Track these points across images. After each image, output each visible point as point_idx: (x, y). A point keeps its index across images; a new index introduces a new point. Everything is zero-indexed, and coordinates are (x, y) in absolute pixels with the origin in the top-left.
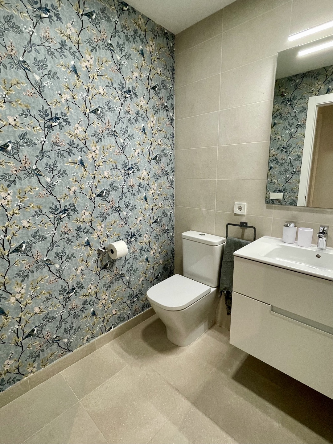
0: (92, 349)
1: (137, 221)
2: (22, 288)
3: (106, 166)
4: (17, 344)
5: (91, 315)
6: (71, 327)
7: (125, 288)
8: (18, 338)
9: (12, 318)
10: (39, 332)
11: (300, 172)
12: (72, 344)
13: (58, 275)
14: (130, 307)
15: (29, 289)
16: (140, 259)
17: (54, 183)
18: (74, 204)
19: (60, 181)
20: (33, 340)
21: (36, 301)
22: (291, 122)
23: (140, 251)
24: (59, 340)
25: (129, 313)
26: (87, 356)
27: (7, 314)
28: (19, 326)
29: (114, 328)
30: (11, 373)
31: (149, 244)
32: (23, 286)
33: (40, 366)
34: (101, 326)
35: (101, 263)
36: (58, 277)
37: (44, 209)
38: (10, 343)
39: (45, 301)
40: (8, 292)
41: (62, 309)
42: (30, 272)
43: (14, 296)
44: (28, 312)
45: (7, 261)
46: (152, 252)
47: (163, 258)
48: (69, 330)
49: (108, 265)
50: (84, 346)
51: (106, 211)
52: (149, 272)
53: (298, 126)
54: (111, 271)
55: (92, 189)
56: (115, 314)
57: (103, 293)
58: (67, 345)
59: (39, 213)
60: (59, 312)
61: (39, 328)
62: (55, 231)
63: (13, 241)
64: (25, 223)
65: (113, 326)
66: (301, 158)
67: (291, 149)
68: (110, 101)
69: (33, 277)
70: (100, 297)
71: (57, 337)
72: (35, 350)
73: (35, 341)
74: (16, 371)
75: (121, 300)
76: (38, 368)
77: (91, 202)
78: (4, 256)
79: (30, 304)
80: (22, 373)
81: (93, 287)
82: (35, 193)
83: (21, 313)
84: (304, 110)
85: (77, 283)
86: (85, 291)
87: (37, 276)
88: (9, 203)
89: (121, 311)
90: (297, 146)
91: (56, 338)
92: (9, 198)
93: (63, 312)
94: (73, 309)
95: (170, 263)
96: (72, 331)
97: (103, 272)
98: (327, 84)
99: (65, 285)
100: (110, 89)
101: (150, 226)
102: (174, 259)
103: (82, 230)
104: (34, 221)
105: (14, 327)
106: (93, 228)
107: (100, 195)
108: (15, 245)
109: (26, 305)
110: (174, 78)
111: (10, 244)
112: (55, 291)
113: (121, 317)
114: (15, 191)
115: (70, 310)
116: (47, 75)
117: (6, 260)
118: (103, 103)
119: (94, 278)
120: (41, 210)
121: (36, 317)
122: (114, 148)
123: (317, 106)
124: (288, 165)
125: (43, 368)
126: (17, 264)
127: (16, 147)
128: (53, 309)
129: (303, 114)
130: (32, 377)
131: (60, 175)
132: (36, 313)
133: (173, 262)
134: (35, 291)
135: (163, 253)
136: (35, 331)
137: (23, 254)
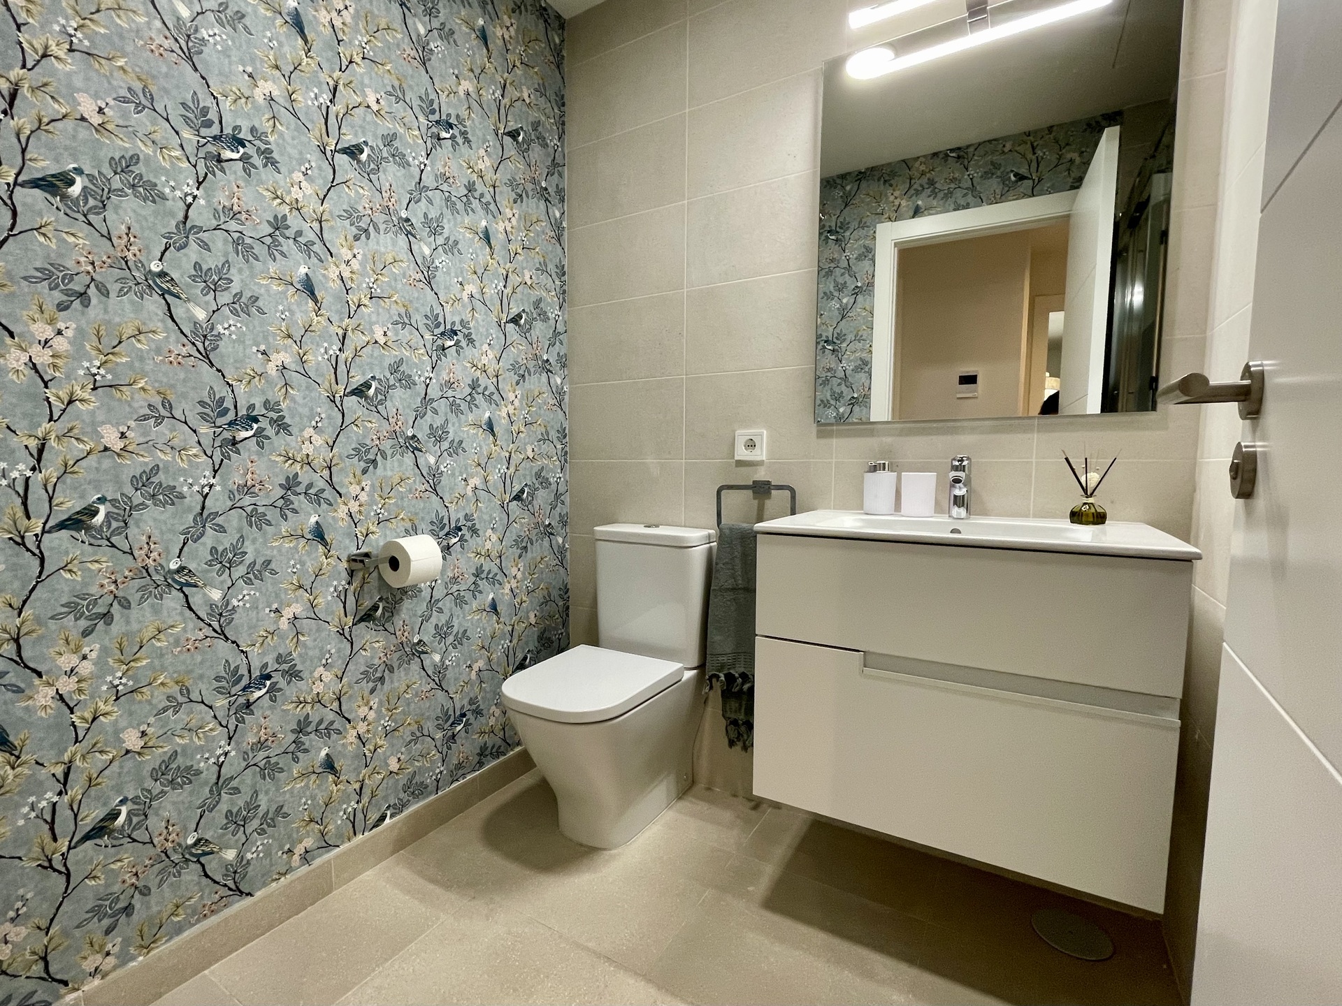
0: (319, 890)
1: (465, 489)
2: (85, 657)
3: (381, 310)
4: (46, 864)
5: (321, 770)
6: (252, 806)
7: (429, 687)
8: (55, 839)
9: (37, 763)
10: (135, 820)
11: (870, 398)
12: (250, 868)
13: (215, 625)
14: (444, 753)
15: (111, 661)
16: (475, 605)
17: (220, 328)
18: (278, 403)
19: (239, 325)
20: (112, 850)
21: (133, 708)
22: (841, 280)
23: (473, 579)
24: (205, 854)
25: (441, 772)
26: (302, 913)
27: (19, 748)
28: (60, 794)
29: (391, 817)
30: (15, 976)
31: (498, 560)
32: (86, 650)
33: (132, 950)
34: (350, 809)
35: (357, 601)
36: (214, 630)
37: (180, 403)
38: (20, 858)
39: (165, 710)
40: (29, 668)
41: (222, 743)
42: (115, 604)
43: (49, 684)
44: (99, 745)
45: (34, 554)
46: (507, 587)
47: (538, 608)
48: (244, 819)
49: (380, 611)
50: (294, 877)
51: (378, 442)
52: (499, 645)
53: (857, 292)
54: (386, 630)
55: (336, 369)
56: (396, 770)
57: (360, 699)
58: (235, 872)
59: (164, 412)
60: (212, 752)
61: (136, 807)
62: (214, 477)
63: (64, 491)
64: (110, 437)
65: (389, 813)
66: (869, 366)
67: (844, 345)
68: (395, 135)
69: (128, 622)
70: (351, 711)
71: (199, 840)
72: (117, 888)
73: (118, 853)
74: (38, 969)
75: (414, 727)
76: (124, 959)
77: (331, 408)
78: (23, 537)
79: (109, 717)
80: (58, 977)
81: (328, 676)
82: (153, 346)
83: (74, 749)
84: (868, 253)
85: (277, 660)
86: (304, 688)
87: (142, 619)
88: (59, 362)
89: (416, 763)
90: (858, 338)
91: (195, 844)
92: (60, 344)
93: (226, 754)
94: (261, 745)
95: (557, 624)
96: (255, 823)
97: (364, 632)
98: (914, 197)
99: (238, 661)
100: (397, 103)
101: (503, 507)
102: (567, 615)
103: (301, 489)
104: (144, 434)
105: (40, 797)
106: (334, 488)
107: (360, 391)
108: (69, 504)
109: (94, 719)
110: (563, 124)
111: (51, 499)
112: (201, 677)
113: (414, 782)
114: (84, 326)
115: (252, 749)
116: (213, 11)
117: (31, 552)
118: (375, 136)
119: (335, 646)
120: (170, 404)
121: (129, 764)
122: (404, 265)
123: (896, 245)
124: (839, 384)
125: (141, 958)
126: (70, 571)
127: (100, 192)
128: (191, 739)
129: (867, 263)
130: (99, 990)
131: (239, 309)
132: (128, 752)
133: (565, 624)
134: (130, 673)
135: (539, 594)
136: (122, 819)
137: (95, 537)
